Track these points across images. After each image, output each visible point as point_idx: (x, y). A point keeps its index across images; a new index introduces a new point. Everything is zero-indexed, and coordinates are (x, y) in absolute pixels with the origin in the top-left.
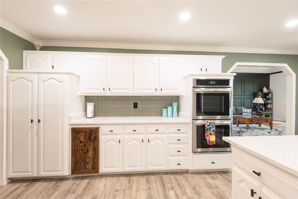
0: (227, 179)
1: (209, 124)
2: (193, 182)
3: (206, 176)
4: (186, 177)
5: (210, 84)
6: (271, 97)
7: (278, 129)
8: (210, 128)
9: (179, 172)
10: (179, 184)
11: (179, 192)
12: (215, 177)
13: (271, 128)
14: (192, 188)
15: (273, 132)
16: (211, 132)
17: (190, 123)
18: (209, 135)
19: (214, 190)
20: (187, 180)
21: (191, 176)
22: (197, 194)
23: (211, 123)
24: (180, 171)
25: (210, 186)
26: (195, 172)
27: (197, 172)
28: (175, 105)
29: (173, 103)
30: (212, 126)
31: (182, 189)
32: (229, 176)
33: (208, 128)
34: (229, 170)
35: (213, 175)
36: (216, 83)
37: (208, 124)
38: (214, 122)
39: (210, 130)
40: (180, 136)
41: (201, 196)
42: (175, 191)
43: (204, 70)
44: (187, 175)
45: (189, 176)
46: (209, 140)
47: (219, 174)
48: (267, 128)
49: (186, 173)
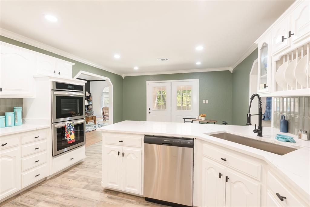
0: (84, 167)
1: (70, 125)
2: (57, 184)
3: (66, 174)
4: (47, 184)
5: (69, 88)
6: (91, 99)
7: (99, 123)
8: (70, 128)
9: (34, 186)
10: (42, 194)
11: (48, 199)
12: (74, 170)
13: (95, 124)
14: (59, 188)
15: (97, 126)
16: (71, 131)
17: (49, 128)
18: (70, 135)
19: (79, 178)
20: (49, 186)
21: (52, 181)
22: (66, 189)
23: (71, 124)
24: (37, 184)
25: (73, 178)
26: (53, 177)
27: (55, 176)
28: (18, 110)
29: (15, 107)
30: (72, 126)
31: (50, 195)
32: (84, 165)
33: (68, 129)
34: (82, 161)
35: (71, 170)
36: (73, 88)
37: (68, 125)
38: (73, 123)
39: (70, 130)
40: (38, 144)
41: (71, 188)
42: (44, 201)
43: (57, 72)
44: (46, 183)
45: (49, 182)
46: (70, 140)
47: (75, 167)
48: (92, 124)
49: (44, 182)
